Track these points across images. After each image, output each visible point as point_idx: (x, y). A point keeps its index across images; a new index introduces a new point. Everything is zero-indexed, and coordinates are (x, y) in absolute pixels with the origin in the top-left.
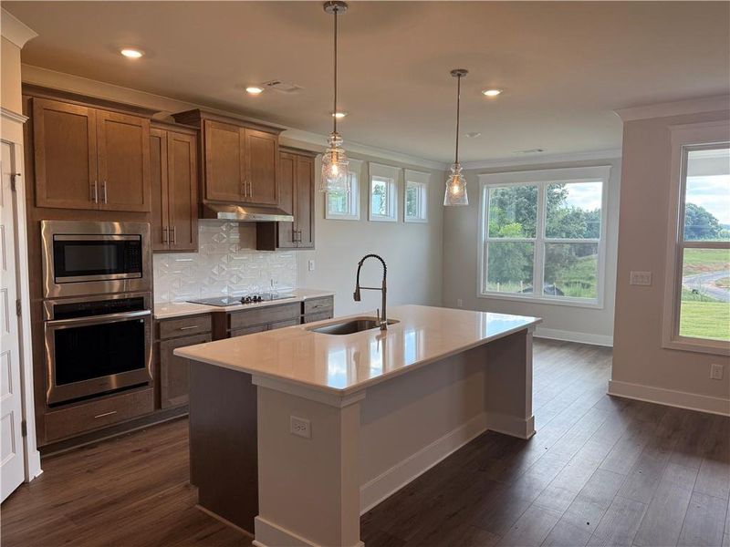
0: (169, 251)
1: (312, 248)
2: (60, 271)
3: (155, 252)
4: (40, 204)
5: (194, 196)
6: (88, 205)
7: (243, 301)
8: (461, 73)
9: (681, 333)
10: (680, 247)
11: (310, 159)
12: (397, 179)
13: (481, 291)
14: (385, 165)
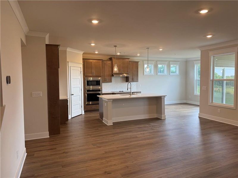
0: (106, 82)
1: (138, 82)
2: (88, 85)
3: (103, 82)
4: (85, 75)
5: (111, 72)
6: (92, 75)
7: (120, 91)
8: (148, 48)
9: (214, 102)
10: (213, 81)
11: (137, 63)
12: (167, 64)
13: (195, 93)
14: (162, 62)
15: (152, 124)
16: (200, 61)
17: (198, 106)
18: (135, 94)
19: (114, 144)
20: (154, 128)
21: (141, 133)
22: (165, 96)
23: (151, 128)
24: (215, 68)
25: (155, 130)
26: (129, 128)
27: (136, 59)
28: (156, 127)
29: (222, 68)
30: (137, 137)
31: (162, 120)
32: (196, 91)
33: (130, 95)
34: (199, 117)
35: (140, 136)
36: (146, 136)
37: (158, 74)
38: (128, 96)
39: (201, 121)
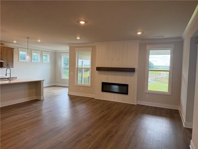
1: (13, 67)
8: (28, 38)
9: (78, 83)
10: (77, 68)
11: (12, 49)
12: (40, 53)
13: (62, 78)
14: (36, 51)
15: (34, 105)
16: (69, 54)
17: (67, 87)
18: (14, 79)
19: (3, 128)
20: (38, 107)
21: (28, 113)
22: (43, 80)
23: (35, 108)
24: (79, 60)
25: (39, 109)
26: (13, 111)
27: (10, 46)
28: (39, 106)
29: (82, 60)
30: (25, 118)
31: (41, 101)
32: (63, 76)
33: (9, 81)
34: (68, 95)
35: (27, 116)
36: (33, 115)
37: (33, 61)
38: (7, 82)
39: (71, 97)
